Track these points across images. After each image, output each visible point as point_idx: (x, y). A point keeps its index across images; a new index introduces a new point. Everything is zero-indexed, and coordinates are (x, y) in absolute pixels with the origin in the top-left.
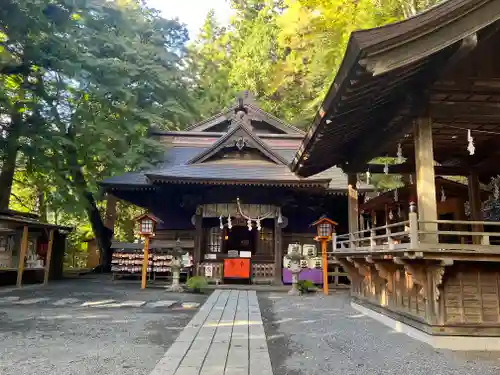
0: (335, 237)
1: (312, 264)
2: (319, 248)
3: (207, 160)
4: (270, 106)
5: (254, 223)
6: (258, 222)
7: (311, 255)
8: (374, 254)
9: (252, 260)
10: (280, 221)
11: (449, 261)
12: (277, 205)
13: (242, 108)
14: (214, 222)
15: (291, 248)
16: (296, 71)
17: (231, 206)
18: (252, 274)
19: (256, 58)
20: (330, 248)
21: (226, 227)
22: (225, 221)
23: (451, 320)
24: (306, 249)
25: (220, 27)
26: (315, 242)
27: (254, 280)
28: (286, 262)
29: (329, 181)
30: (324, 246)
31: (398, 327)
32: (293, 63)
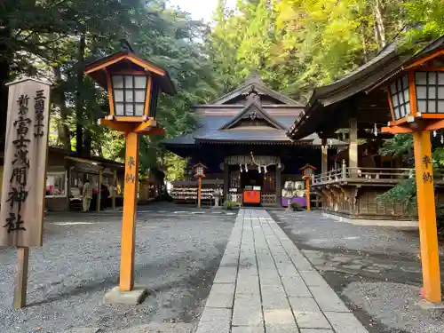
0: (313, 176)
1: (301, 194)
2: (305, 184)
3: (231, 127)
4: (271, 76)
5: (262, 168)
6: (265, 167)
7: (300, 188)
8: (330, 184)
9: (262, 192)
10: (279, 166)
11: (359, 186)
12: (277, 156)
13: (253, 91)
14: (236, 167)
15: (287, 184)
16: (291, 48)
17: (247, 158)
18: (261, 201)
19: (259, 37)
20: (311, 183)
21: (244, 171)
22: (243, 166)
23: (361, 212)
24: (297, 184)
25: (229, 10)
26: (302, 180)
27: (263, 204)
28: (284, 192)
29: (312, 140)
30: (308, 182)
31: (341, 219)
32: (288, 42)
